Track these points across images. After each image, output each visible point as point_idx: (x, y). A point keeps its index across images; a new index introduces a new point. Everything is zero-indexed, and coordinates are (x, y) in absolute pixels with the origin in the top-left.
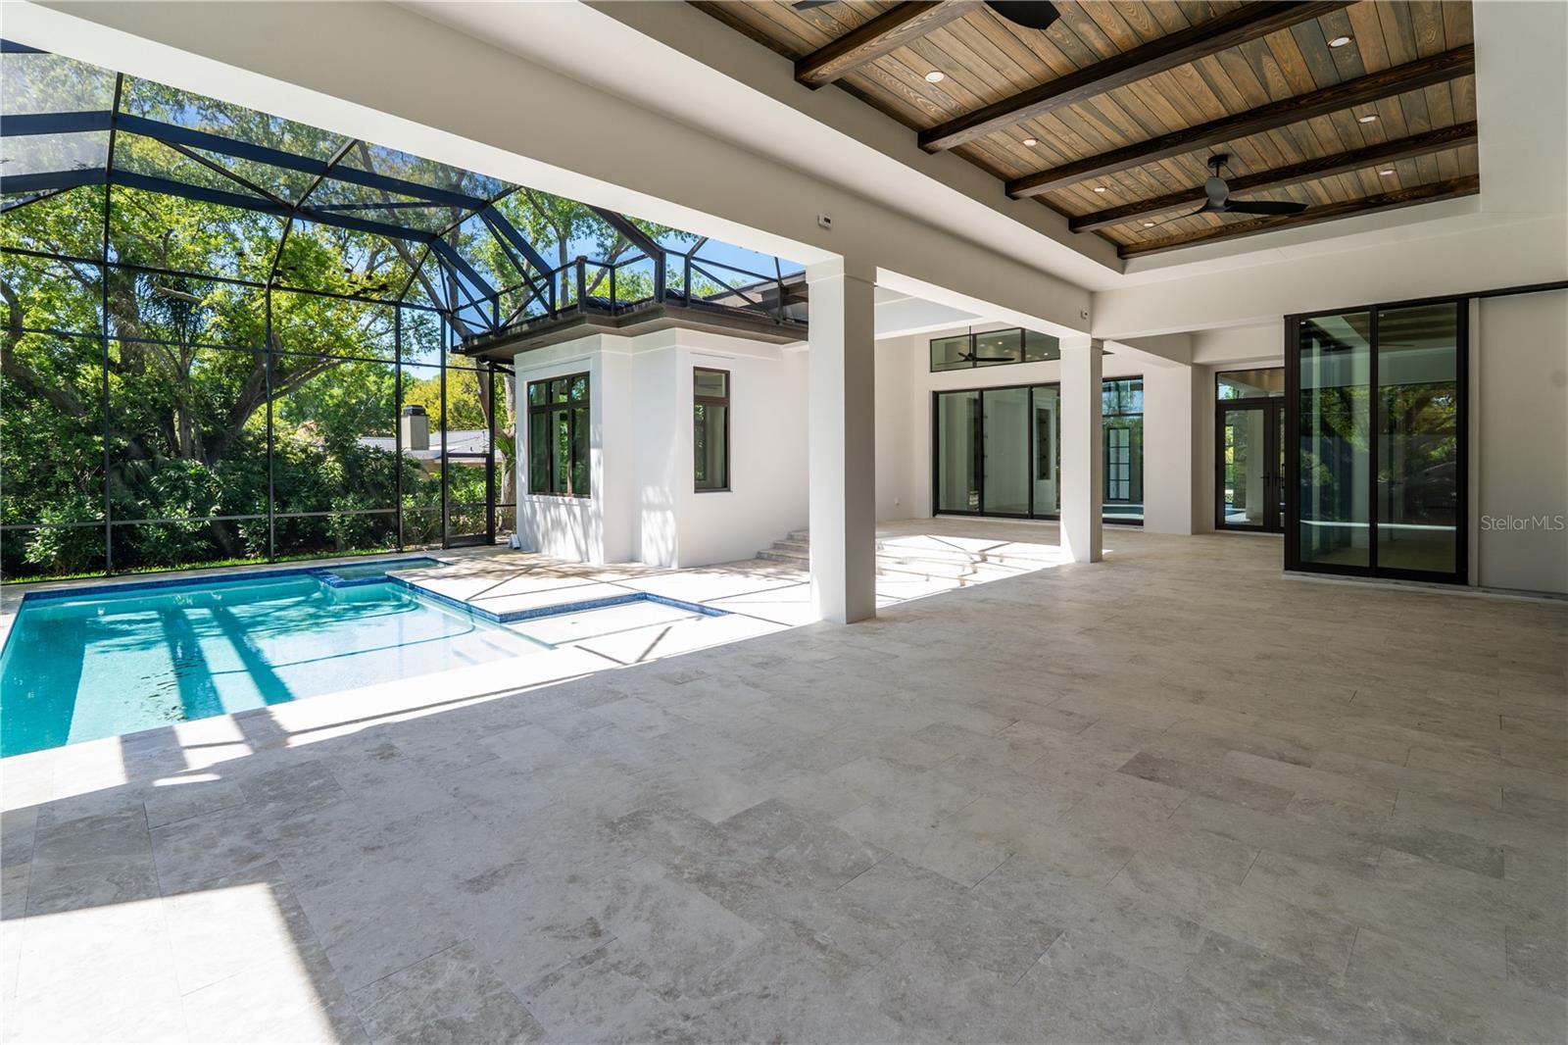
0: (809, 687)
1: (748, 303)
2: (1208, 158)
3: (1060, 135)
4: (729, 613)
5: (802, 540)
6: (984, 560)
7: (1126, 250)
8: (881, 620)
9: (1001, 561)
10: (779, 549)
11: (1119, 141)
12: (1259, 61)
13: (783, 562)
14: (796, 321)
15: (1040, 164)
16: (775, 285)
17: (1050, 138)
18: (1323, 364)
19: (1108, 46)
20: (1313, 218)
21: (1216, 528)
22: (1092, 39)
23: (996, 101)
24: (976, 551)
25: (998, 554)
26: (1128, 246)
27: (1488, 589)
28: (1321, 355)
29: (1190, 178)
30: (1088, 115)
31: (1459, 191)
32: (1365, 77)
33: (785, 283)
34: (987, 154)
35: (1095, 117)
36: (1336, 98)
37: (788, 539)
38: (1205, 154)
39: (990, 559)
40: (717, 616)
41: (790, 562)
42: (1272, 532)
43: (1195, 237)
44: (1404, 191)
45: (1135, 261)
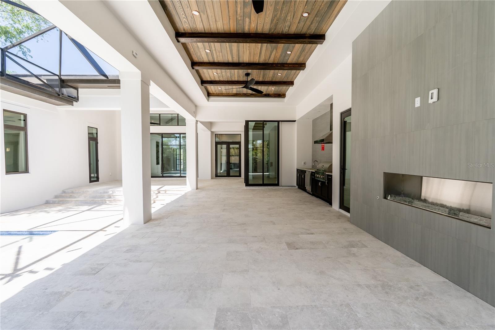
0: (164, 254)
1: (42, 83)
2: (246, 73)
3: (217, 52)
4: (55, 231)
5: (71, 193)
6: (159, 192)
7: (210, 95)
8: (155, 220)
9: (165, 192)
10: (58, 198)
11: (230, 60)
12: (273, 50)
13: (63, 204)
14: (68, 96)
15: (206, 60)
16: (57, 78)
17: (214, 52)
18: (253, 134)
19: (248, 29)
20: (255, 96)
21: (216, 177)
22: (246, 24)
23: (208, 32)
24: (156, 190)
25: (164, 190)
26: (211, 93)
27: (283, 186)
28: (253, 132)
29: (238, 77)
30: (229, 49)
31: (282, 97)
32: (287, 64)
33: (63, 78)
34: (192, 50)
35: (230, 50)
36: (281, 67)
37: (63, 193)
38: (246, 71)
39: (161, 192)
40: (47, 234)
41: (68, 203)
42: (228, 177)
43: (228, 95)
44: (273, 94)
45: (212, 98)
